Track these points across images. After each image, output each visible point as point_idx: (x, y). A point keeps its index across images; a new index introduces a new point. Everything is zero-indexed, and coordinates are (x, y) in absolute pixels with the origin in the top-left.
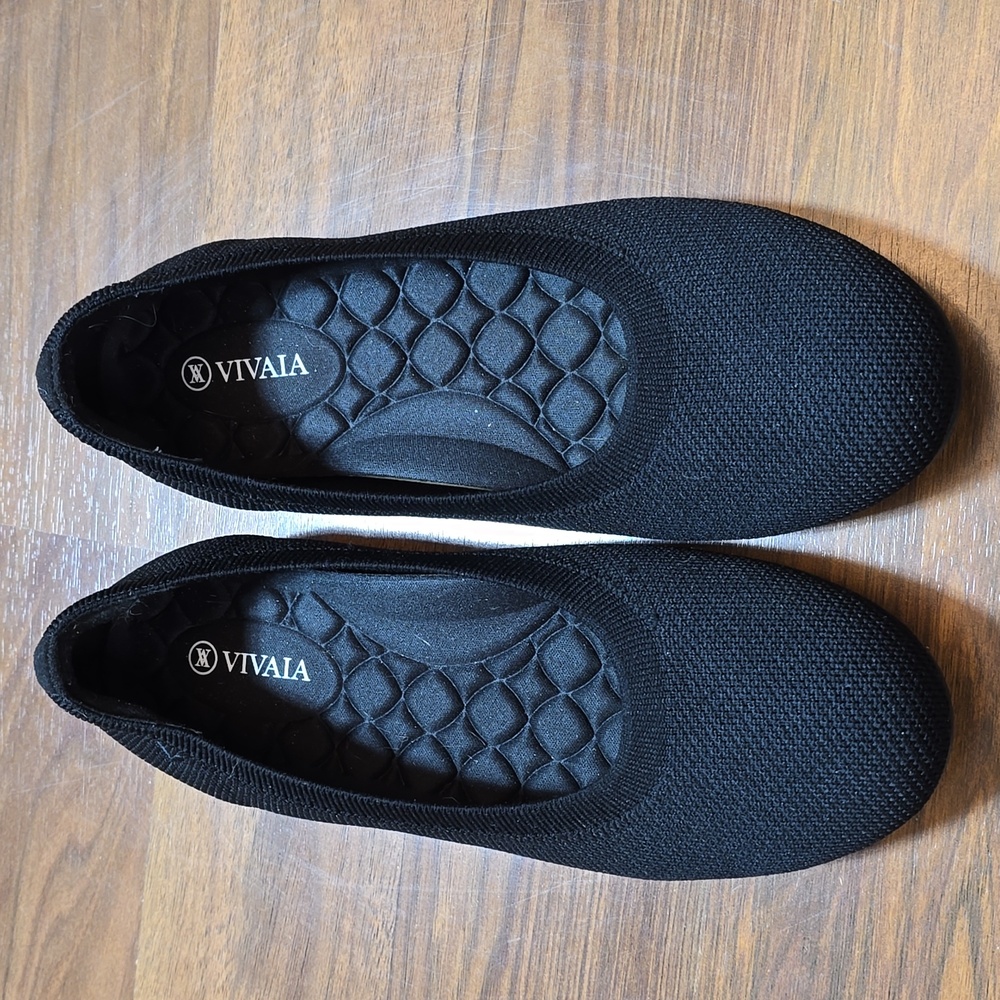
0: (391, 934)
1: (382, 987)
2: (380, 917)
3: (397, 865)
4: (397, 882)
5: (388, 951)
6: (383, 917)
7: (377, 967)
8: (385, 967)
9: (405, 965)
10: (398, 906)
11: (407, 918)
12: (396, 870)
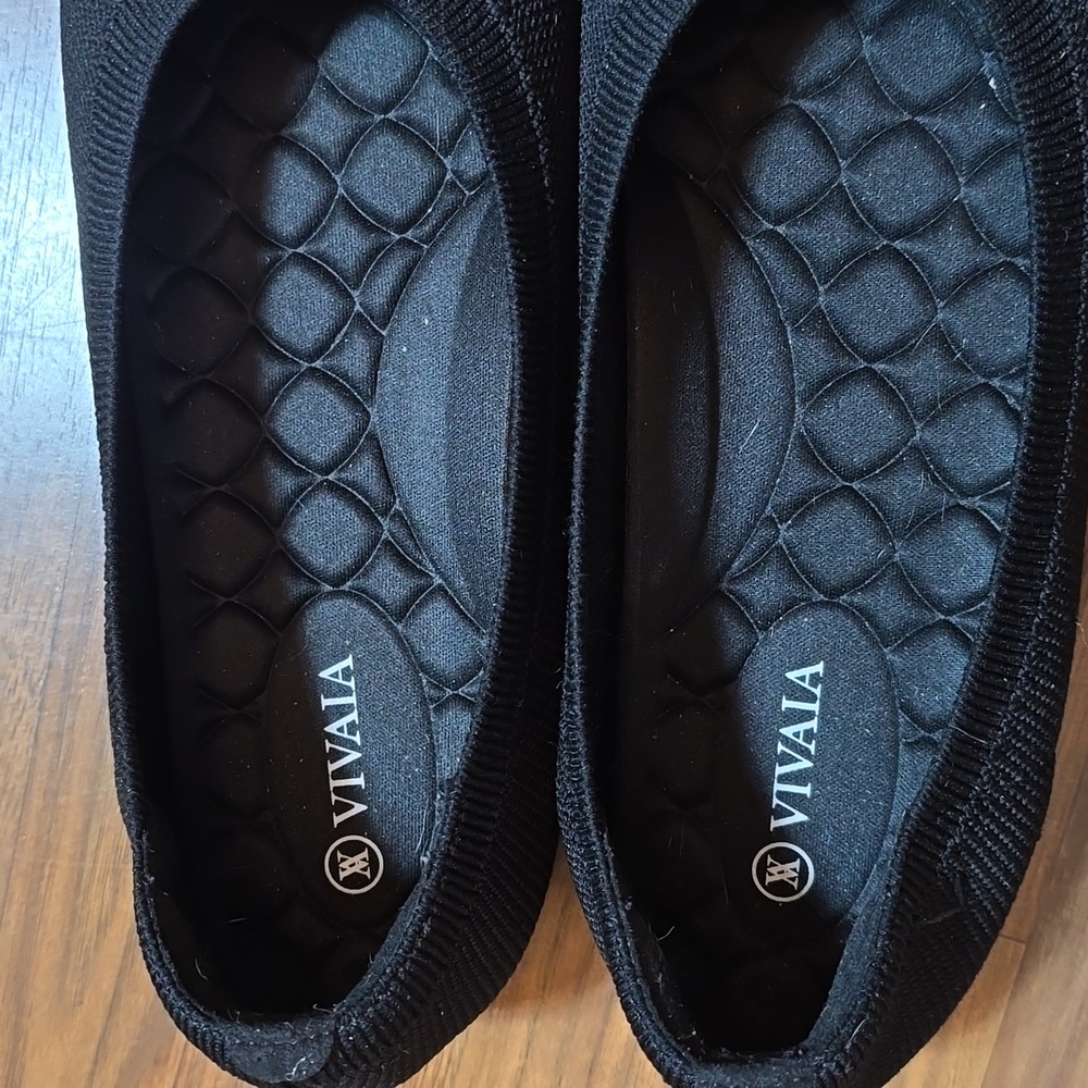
0: (38, 690)
1: (17, 768)
2: (21, 664)
3: (55, 585)
4: (54, 611)
5: (31, 715)
6: (26, 663)
7: (12, 738)
8: (23, 740)
9: (59, 735)
10: (53, 647)
11: (67, 665)
12: (53, 594)
